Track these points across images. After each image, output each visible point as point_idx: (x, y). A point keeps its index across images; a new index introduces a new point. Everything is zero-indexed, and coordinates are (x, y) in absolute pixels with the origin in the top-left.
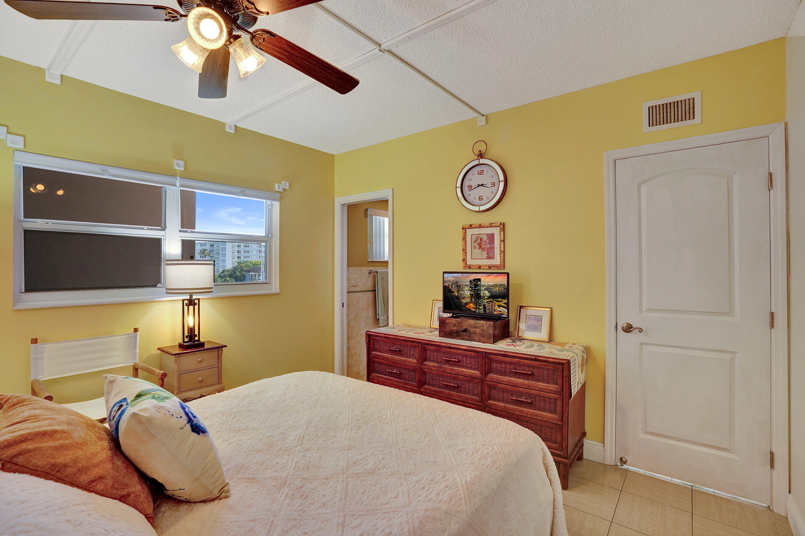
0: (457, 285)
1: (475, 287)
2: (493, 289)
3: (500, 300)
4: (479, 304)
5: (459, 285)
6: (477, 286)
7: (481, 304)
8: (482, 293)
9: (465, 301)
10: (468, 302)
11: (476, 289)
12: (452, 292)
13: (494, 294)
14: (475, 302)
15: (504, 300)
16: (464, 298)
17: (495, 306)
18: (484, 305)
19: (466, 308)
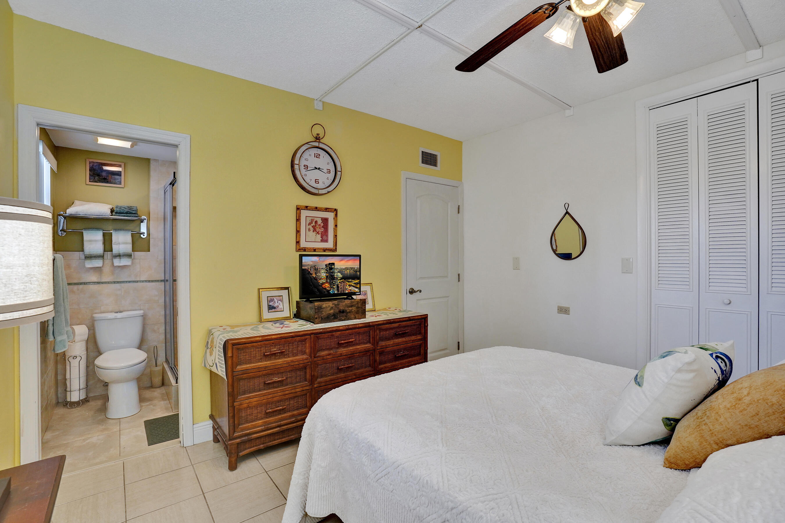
0: (315, 268)
1: (329, 270)
2: (345, 271)
3: (350, 280)
4: (333, 284)
5: (316, 268)
6: (331, 269)
7: (335, 284)
8: (335, 275)
9: (322, 281)
10: (324, 283)
11: (331, 272)
12: (311, 274)
13: (346, 276)
14: (330, 282)
15: (353, 281)
16: (320, 279)
17: (346, 285)
18: (337, 285)
19: (322, 287)
